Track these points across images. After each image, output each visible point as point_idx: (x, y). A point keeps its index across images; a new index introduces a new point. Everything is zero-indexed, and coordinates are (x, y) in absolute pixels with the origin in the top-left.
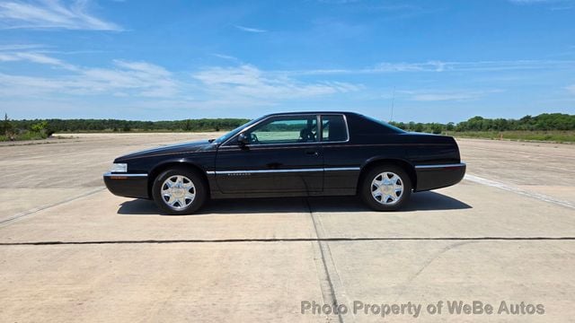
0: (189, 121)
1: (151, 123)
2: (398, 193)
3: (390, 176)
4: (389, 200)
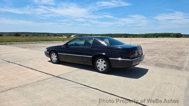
0: (146, 34)
1: (137, 35)
2: (105, 67)
3: (102, 61)
4: (102, 69)
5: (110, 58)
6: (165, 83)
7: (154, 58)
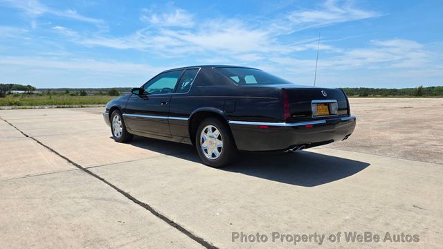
2: (219, 149)
3: (214, 130)
4: (213, 155)
5: (230, 122)
6: (401, 207)
7: (411, 139)
